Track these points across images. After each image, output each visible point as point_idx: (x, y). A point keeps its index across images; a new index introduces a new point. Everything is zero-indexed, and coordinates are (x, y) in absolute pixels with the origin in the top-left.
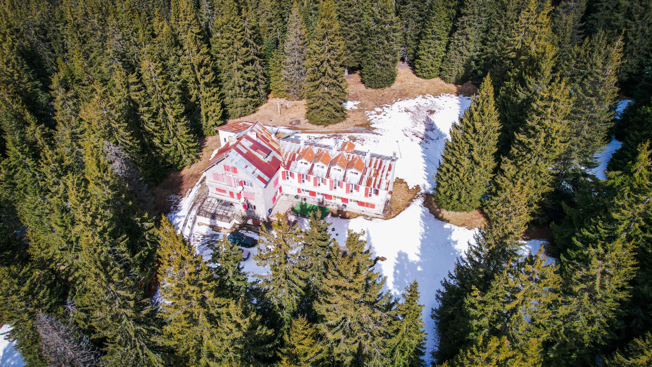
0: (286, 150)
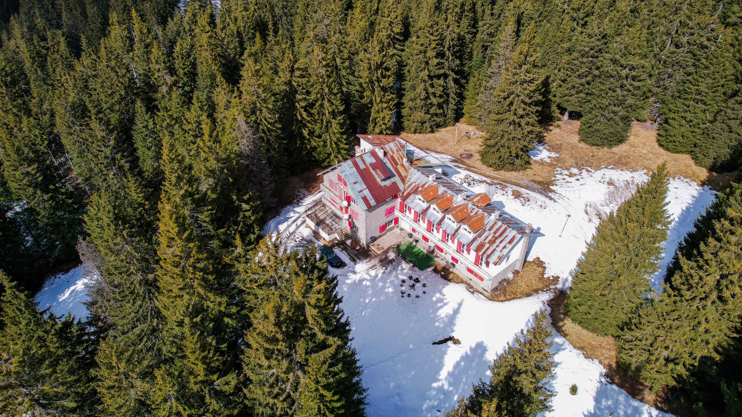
0: (412, 180)
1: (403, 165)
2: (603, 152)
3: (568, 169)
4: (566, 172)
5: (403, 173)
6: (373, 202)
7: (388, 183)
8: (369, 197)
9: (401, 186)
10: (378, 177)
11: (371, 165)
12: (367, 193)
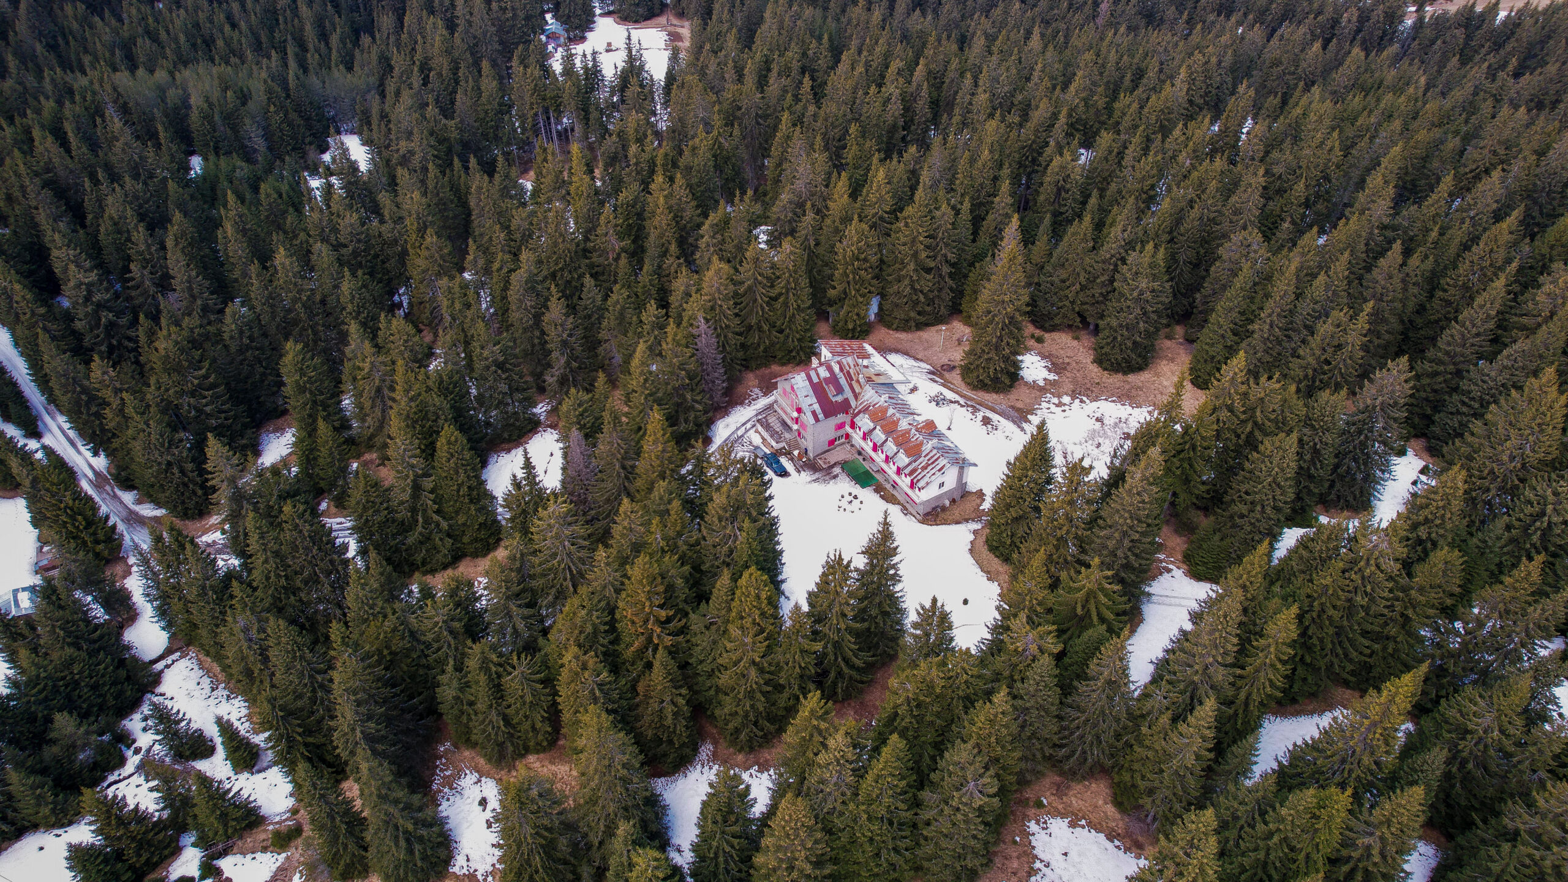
0: (865, 398)
1: (858, 381)
2: (1115, 380)
3: (1059, 397)
4: (1056, 400)
5: (857, 389)
6: (821, 416)
7: (839, 398)
8: (819, 410)
9: (853, 403)
10: (831, 390)
11: (825, 379)
12: (817, 407)
